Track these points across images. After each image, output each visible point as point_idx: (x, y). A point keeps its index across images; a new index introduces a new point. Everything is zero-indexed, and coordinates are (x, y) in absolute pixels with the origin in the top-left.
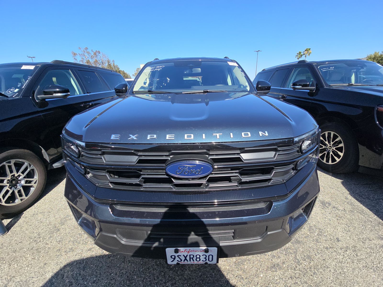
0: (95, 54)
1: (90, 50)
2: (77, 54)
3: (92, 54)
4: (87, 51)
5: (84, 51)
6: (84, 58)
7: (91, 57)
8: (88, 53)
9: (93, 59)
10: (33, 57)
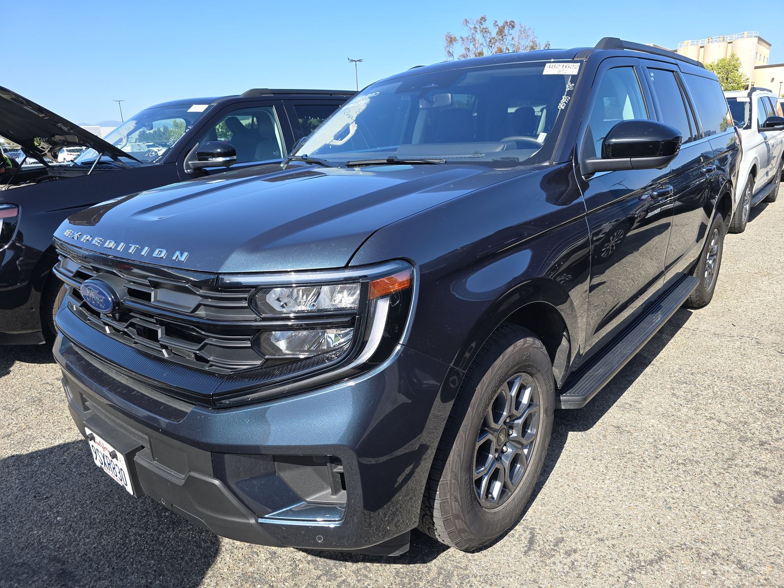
0: (501, 32)
1: (489, 24)
2: (458, 38)
3: (494, 32)
4: (482, 27)
5: (475, 27)
6: (471, 47)
7: (490, 41)
8: (485, 31)
9: (493, 47)
10: (359, 61)
